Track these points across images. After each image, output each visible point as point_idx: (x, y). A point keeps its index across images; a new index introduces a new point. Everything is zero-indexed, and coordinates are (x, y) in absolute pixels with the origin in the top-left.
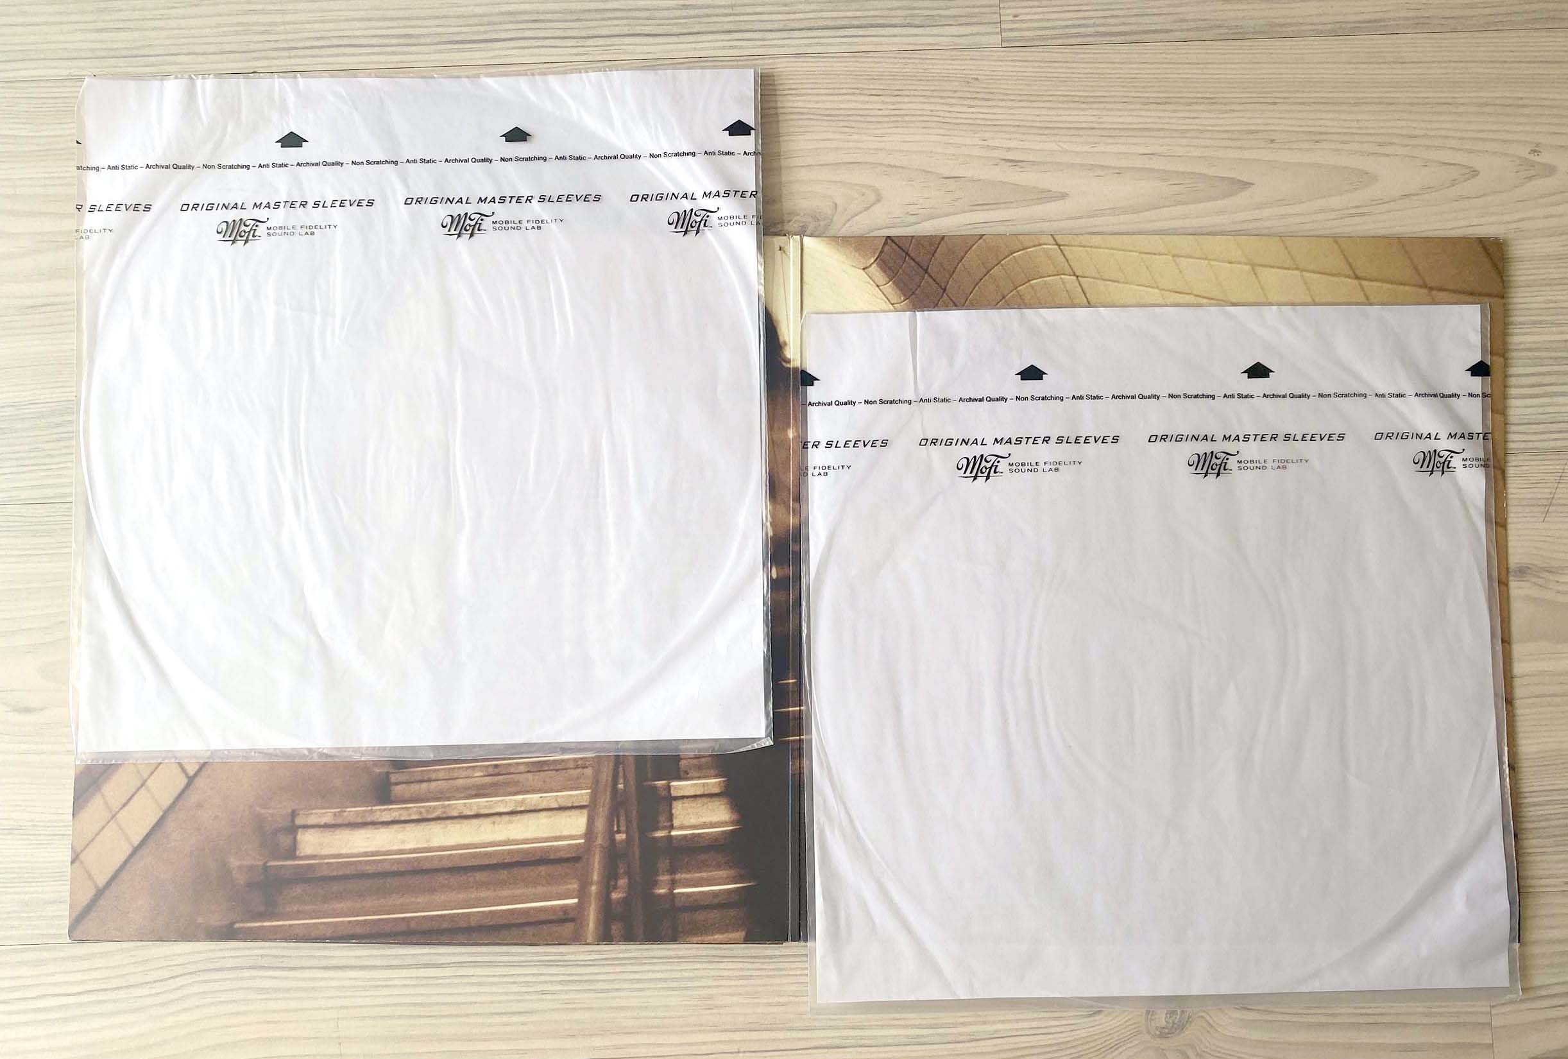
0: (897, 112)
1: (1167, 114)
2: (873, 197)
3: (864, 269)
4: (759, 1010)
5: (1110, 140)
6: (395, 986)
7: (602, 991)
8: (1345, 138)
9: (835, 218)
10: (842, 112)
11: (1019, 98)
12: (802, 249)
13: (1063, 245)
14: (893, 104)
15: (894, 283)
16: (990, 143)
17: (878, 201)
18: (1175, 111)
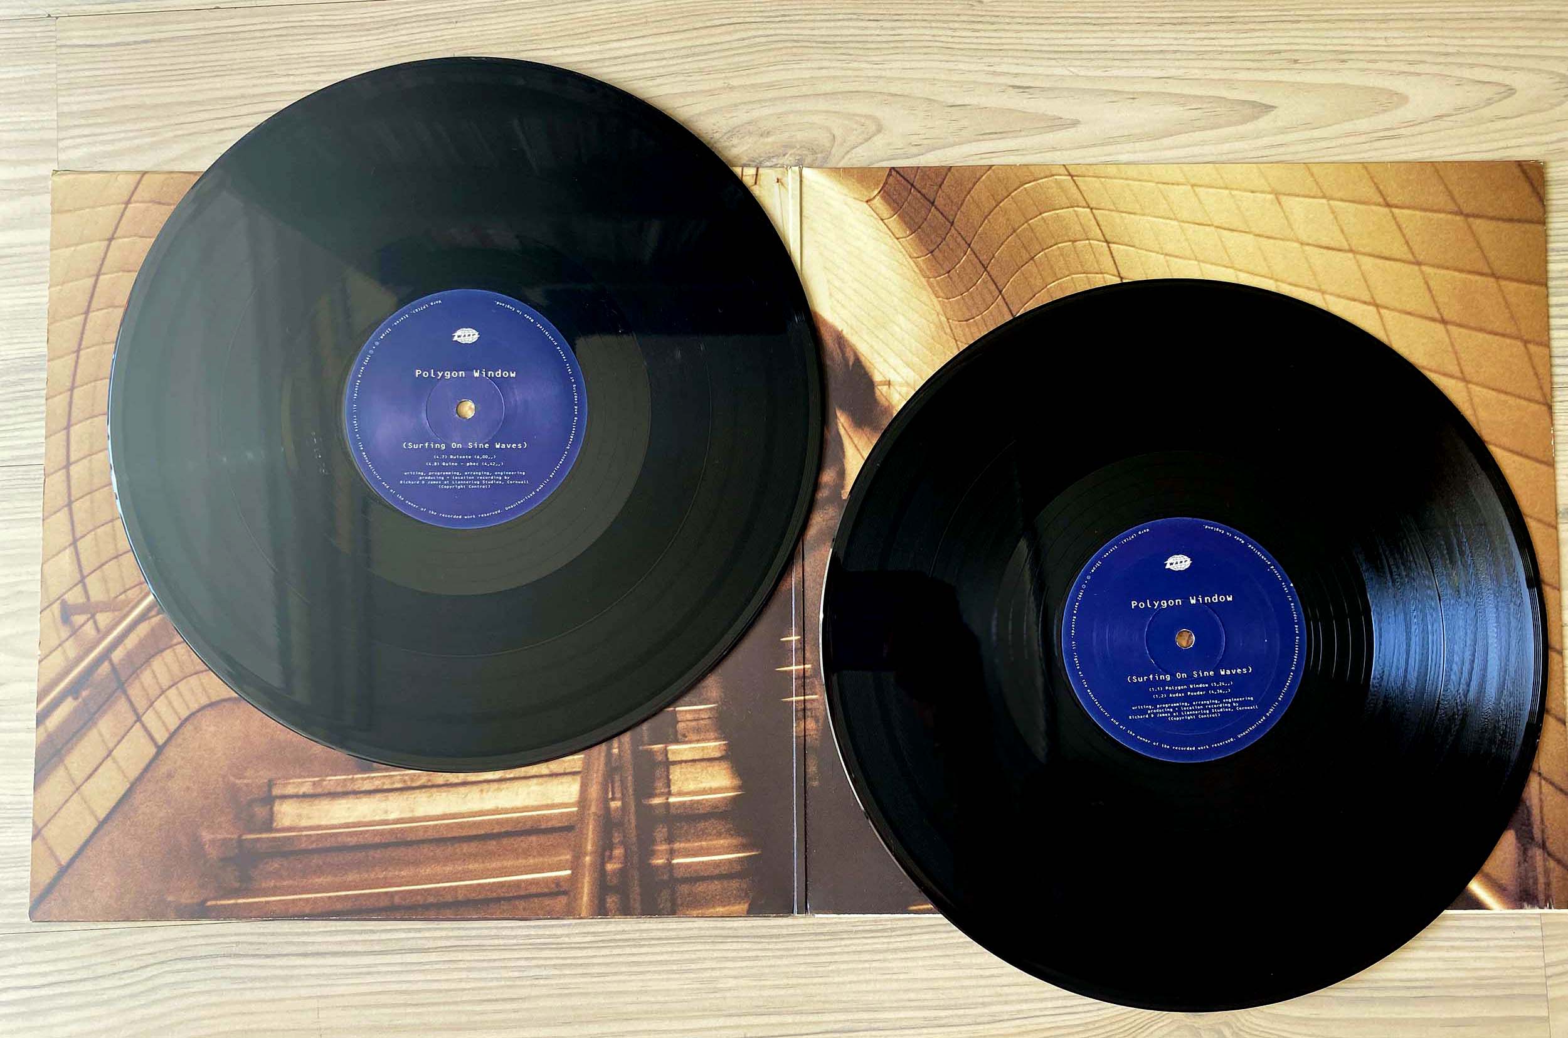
0: (897, 38)
1: (1182, 35)
2: (873, 128)
3: (867, 202)
4: (766, 993)
5: (1124, 64)
6: (379, 973)
7: (600, 975)
8: (1374, 57)
9: (834, 150)
10: (839, 39)
11: (1027, 21)
12: (801, 181)
13: (1077, 176)
14: (893, 29)
15: (899, 215)
16: (998, 69)
17: (879, 130)
18: (1190, 32)
